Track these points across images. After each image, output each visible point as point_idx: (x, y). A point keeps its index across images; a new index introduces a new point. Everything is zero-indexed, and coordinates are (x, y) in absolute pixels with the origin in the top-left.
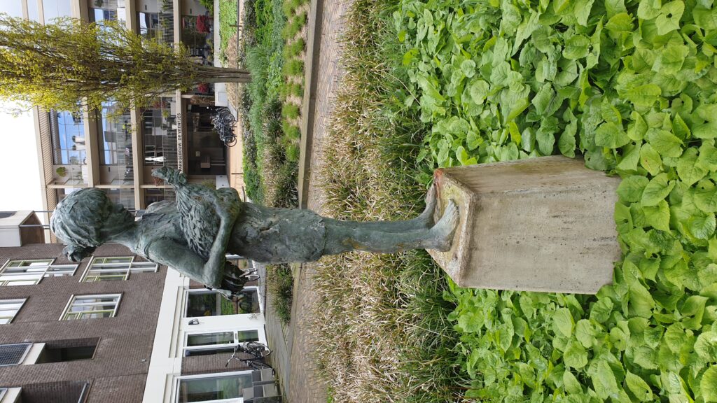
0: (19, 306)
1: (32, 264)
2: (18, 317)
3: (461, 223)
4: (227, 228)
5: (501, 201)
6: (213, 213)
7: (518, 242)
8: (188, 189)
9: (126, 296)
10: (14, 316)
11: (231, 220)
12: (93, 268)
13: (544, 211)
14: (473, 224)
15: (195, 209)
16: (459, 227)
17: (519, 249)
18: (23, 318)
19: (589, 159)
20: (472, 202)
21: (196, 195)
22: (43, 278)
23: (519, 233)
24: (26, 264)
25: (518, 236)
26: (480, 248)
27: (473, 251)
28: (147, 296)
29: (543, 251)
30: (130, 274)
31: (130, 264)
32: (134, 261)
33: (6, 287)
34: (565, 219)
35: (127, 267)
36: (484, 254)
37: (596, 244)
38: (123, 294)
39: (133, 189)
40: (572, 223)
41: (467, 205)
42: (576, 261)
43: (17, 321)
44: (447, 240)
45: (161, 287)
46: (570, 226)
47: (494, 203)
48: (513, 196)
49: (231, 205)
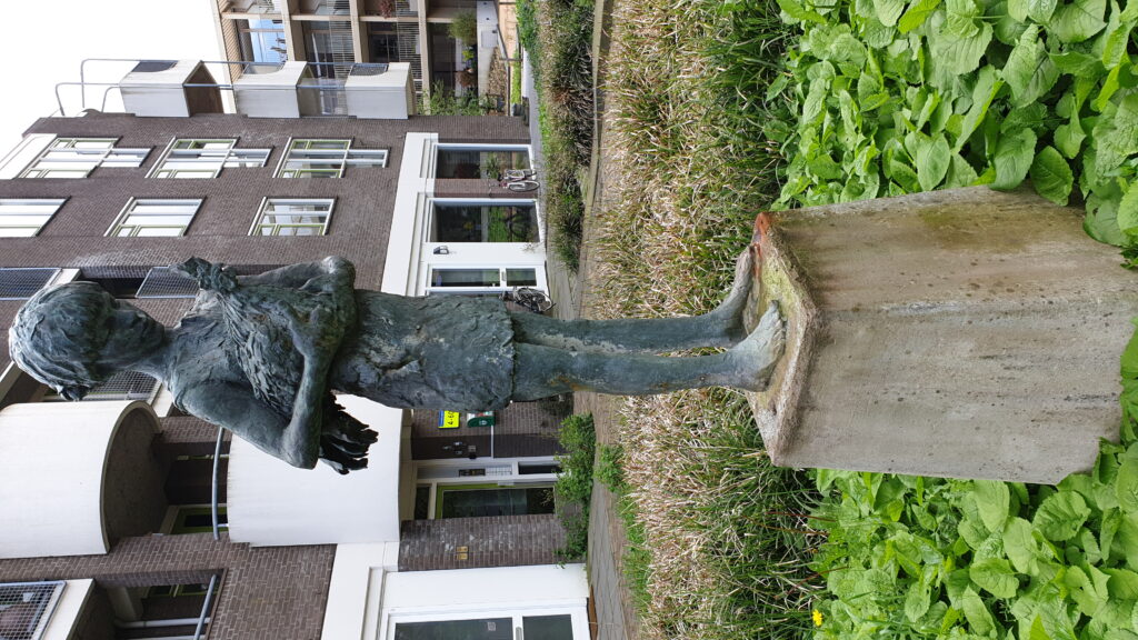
0: (193, 210)
1: (207, 146)
2: (193, 227)
3: (787, 355)
4: (315, 374)
5: (872, 327)
6: (288, 346)
7: (900, 400)
8: (239, 299)
9: (340, 206)
10: (187, 224)
11: (322, 360)
12: (293, 156)
13: (965, 347)
14: (809, 367)
15: (254, 341)
16: (783, 360)
17: (901, 409)
18: (200, 228)
19: (1095, 211)
20: (810, 328)
21: (255, 311)
22: (223, 169)
23: (905, 384)
24: (199, 146)
25: (903, 388)
26: (820, 406)
27: (807, 411)
28: (371, 206)
29: (953, 415)
30: (347, 166)
31: (345, 151)
32: (352, 147)
33: (174, 179)
34: (1007, 362)
35: (341, 156)
36: (829, 417)
37: (1069, 406)
38: (337, 200)
39: (349, 23)
40: (1022, 368)
41: (801, 330)
42: (1021, 434)
43: (192, 233)
44: (760, 378)
45: (392, 193)
46: (1017, 374)
47: (857, 331)
48: (901, 320)
49: (323, 330)
